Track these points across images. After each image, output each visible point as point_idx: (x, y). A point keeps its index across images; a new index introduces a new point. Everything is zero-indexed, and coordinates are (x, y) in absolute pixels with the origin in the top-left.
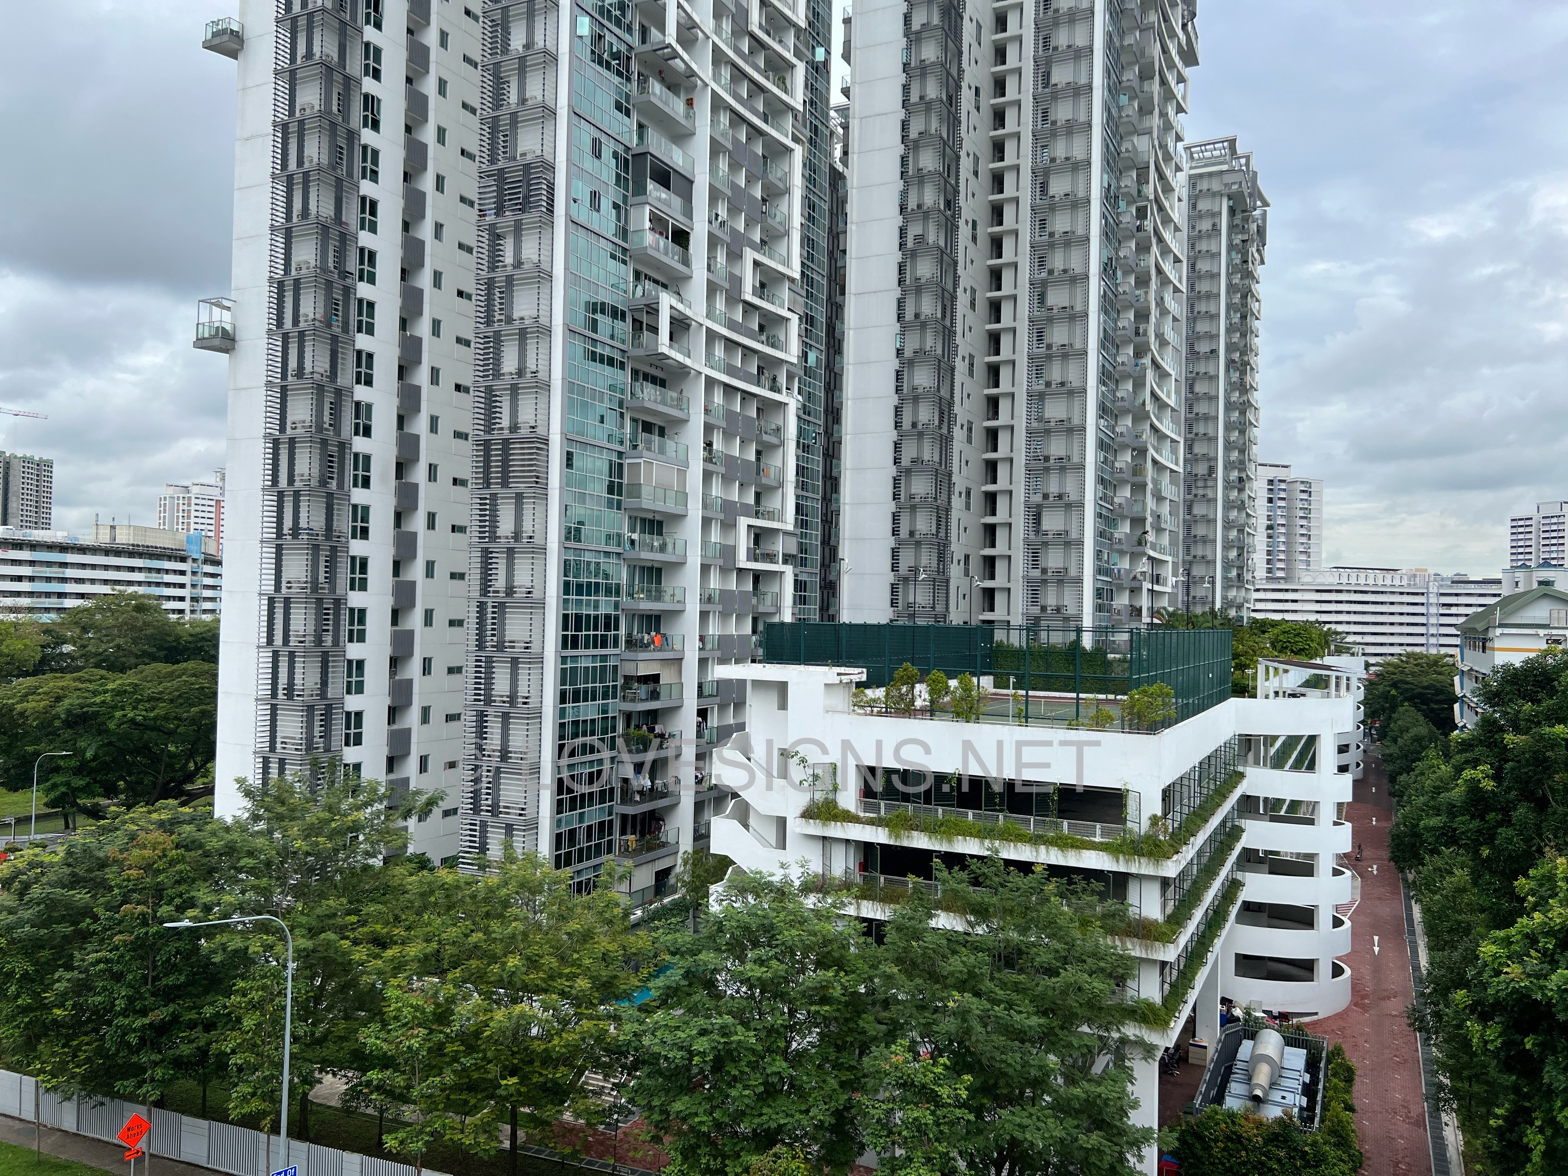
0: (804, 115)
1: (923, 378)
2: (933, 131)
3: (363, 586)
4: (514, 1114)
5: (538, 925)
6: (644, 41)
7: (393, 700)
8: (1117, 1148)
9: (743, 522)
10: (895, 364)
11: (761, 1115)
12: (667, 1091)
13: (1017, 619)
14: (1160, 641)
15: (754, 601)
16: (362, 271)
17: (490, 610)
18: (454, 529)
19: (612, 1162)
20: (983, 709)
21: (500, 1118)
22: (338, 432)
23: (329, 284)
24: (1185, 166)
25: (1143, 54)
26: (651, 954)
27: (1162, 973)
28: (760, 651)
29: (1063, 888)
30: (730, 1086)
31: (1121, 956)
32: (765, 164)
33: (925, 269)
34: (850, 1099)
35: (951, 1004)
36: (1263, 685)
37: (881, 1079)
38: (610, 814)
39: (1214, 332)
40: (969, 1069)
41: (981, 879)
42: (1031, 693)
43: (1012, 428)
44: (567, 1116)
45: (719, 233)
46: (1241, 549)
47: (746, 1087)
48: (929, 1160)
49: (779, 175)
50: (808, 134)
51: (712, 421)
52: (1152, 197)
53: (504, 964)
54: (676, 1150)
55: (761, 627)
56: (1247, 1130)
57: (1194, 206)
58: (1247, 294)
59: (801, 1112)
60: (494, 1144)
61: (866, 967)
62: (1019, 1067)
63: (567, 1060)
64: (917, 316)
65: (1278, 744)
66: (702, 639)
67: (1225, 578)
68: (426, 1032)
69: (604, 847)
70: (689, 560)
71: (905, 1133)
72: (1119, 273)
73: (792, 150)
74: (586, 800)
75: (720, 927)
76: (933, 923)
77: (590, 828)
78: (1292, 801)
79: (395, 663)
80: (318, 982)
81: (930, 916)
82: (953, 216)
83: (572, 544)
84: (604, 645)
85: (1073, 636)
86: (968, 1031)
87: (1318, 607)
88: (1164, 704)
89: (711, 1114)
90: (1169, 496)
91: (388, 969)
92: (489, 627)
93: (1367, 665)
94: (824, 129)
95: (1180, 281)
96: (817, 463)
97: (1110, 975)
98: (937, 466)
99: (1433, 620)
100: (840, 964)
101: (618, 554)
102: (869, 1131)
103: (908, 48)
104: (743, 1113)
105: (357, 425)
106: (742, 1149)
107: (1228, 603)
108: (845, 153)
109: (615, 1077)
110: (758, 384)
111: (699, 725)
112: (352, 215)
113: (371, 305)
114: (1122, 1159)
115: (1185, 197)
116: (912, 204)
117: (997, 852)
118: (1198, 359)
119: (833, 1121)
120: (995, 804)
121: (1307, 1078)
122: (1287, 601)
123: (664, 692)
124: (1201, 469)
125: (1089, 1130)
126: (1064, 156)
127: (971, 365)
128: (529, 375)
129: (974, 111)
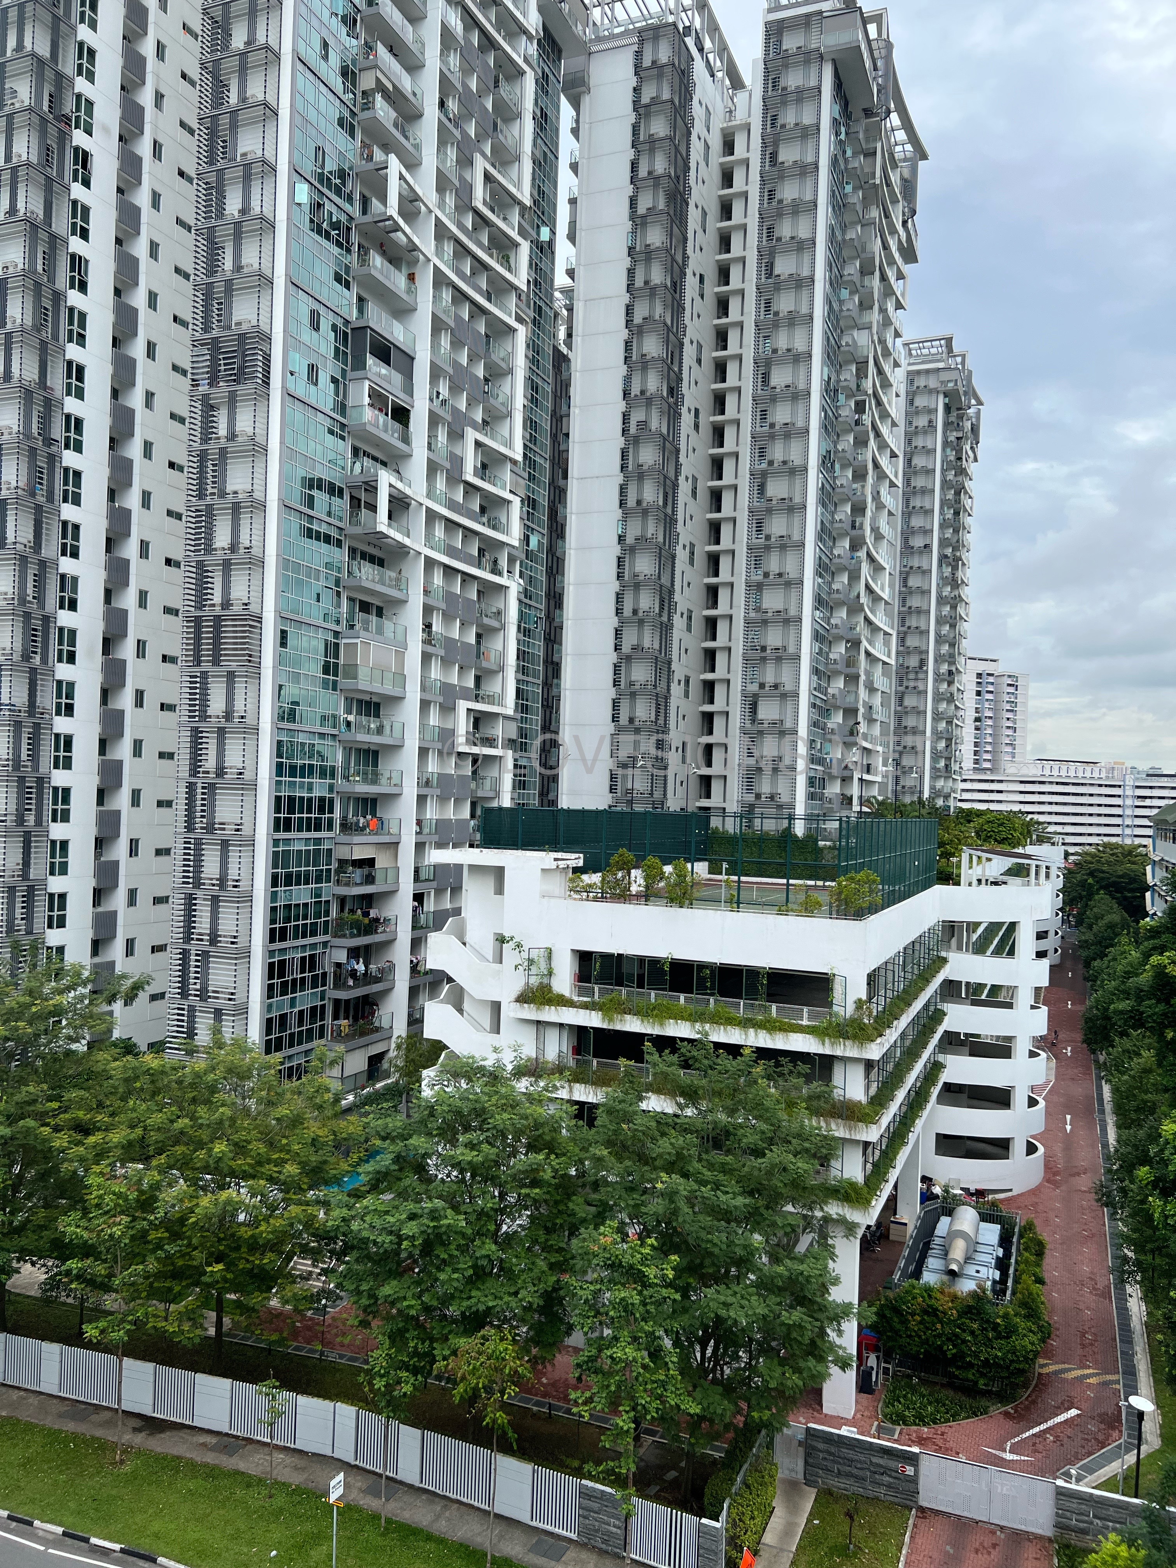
0: (528, 296)
1: (644, 565)
2: (657, 317)
3: (68, 764)
4: (220, 1301)
5: (246, 1111)
6: (365, 212)
7: (98, 882)
8: (818, 1324)
9: (463, 706)
10: (617, 550)
11: (470, 1298)
12: (376, 1276)
13: (732, 807)
14: (868, 830)
15: (473, 785)
16: (68, 439)
17: (199, 791)
18: (163, 707)
19: (320, 1347)
20: (696, 894)
21: (205, 1305)
22: (42, 604)
23: (33, 452)
24: (903, 362)
25: (864, 250)
26: (362, 1139)
27: (864, 1153)
28: (478, 836)
29: (770, 1071)
30: (439, 1269)
31: (825, 1137)
32: (488, 343)
33: (648, 455)
34: (558, 1281)
35: (659, 1186)
36: (967, 873)
37: (589, 1261)
38: (322, 999)
39: (928, 527)
40: (676, 1249)
41: (690, 1062)
42: (743, 879)
43: (731, 617)
44: (274, 1303)
45: (440, 412)
46: (949, 740)
47: (455, 1271)
48: (635, 1339)
49: (502, 355)
50: (532, 314)
51: (431, 602)
52: (870, 391)
53: (211, 1150)
54: (384, 1334)
55: (479, 812)
56: (943, 1303)
57: (911, 402)
58: (960, 490)
59: (510, 1294)
60: (198, 1332)
61: (577, 1150)
62: (724, 1247)
63: (274, 1246)
64: (639, 502)
65: (980, 930)
66: (419, 823)
67: (933, 768)
68: (129, 1219)
69: (316, 1033)
70: (407, 743)
71: (612, 1313)
72: (837, 466)
73: (515, 330)
74: (298, 985)
75: (432, 1111)
76: (644, 1106)
77: (301, 1013)
78: (993, 986)
79: (100, 843)
80: (17, 1169)
81: (641, 1099)
82: (676, 404)
83: (285, 725)
84: (318, 828)
85: (785, 823)
86: (675, 1212)
87: (1022, 798)
88: (871, 891)
89: (420, 1297)
90: (881, 688)
91: (90, 1156)
92: (199, 808)
93: (1067, 854)
94: (548, 310)
95: (896, 476)
96: (538, 648)
97: (814, 1156)
98: (657, 653)
99: (1129, 812)
100: (552, 1148)
101: (334, 736)
102: (577, 1312)
103: (634, 232)
104: (453, 1297)
105: (62, 598)
106: (450, 1332)
107: (936, 793)
108: (570, 335)
109: (325, 1262)
110: (479, 566)
111: (415, 910)
112: (57, 380)
113: (78, 474)
114: (823, 1334)
115: (903, 393)
116: (635, 390)
117: (707, 1034)
118: (912, 553)
119: (542, 1303)
120: (706, 988)
121: (1000, 1252)
122: (992, 791)
123: (379, 876)
124: (913, 662)
125: (792, 1307)
126: (785, 347)
127: (692, 553)
128: (242, 551)
129: (698, 299)
